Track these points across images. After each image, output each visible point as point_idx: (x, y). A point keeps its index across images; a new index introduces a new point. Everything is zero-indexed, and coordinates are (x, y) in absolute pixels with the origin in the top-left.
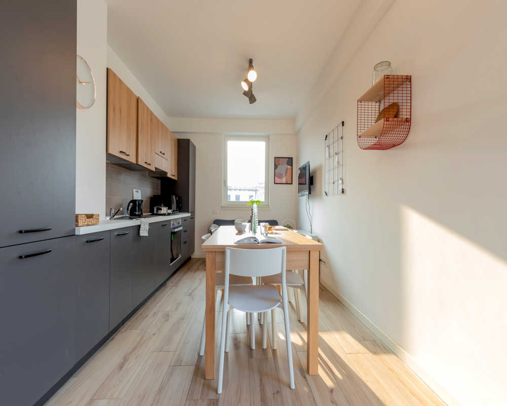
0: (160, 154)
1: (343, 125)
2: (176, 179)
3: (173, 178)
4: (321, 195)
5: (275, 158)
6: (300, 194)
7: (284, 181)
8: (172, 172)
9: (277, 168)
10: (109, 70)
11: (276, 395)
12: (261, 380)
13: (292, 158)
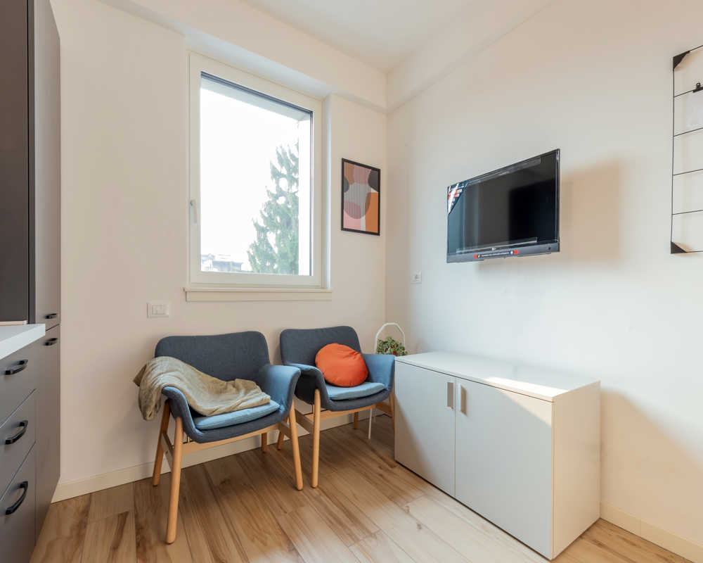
5: (343, 161)
7: (363, 224)
9: (348, 189)
13: (379, 171)
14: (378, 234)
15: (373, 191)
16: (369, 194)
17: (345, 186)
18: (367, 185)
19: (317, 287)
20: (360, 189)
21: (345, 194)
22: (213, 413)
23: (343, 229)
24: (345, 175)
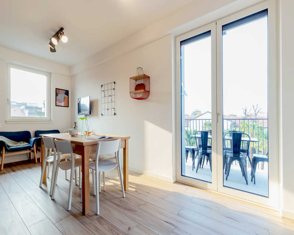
1: (115, 84)
4: (97, 115)
5: (56, 89)
7: (63, 104)
9: (58, 95)
11: (121, 202)
12: (111, 202)
13: (68, 91)
14: (68, 107)
15: (66, 96)
16: (65, 97)
17: (57, 95)
18: (64, 94)
19: (49, 120)
20: (62, 96)
21: (57, 97)
22: (12, 146)
23: (56, 106)
24: (57, 92)
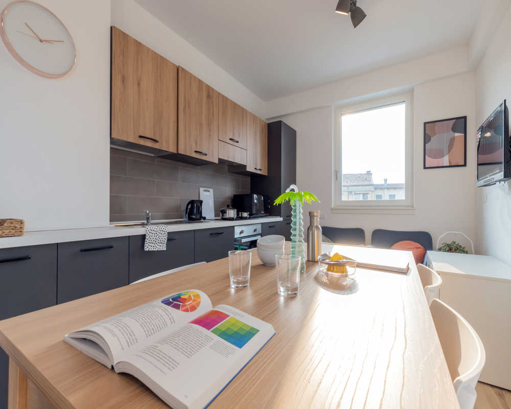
0: (231, 142)
2: (266, 174)
3: (259, 172)
5: (425, 123)
6: (482, 183)
7: (446, 161)
8: (256, 165)
9: (429, 140)
10: (113, 28)
13: (464, 118)
15: (458, 134)
16: (453, 138)
17: (427, 139)
18: (451, 132)
21: (426, 145)
23: (425, 168)
24: (427, 132)
